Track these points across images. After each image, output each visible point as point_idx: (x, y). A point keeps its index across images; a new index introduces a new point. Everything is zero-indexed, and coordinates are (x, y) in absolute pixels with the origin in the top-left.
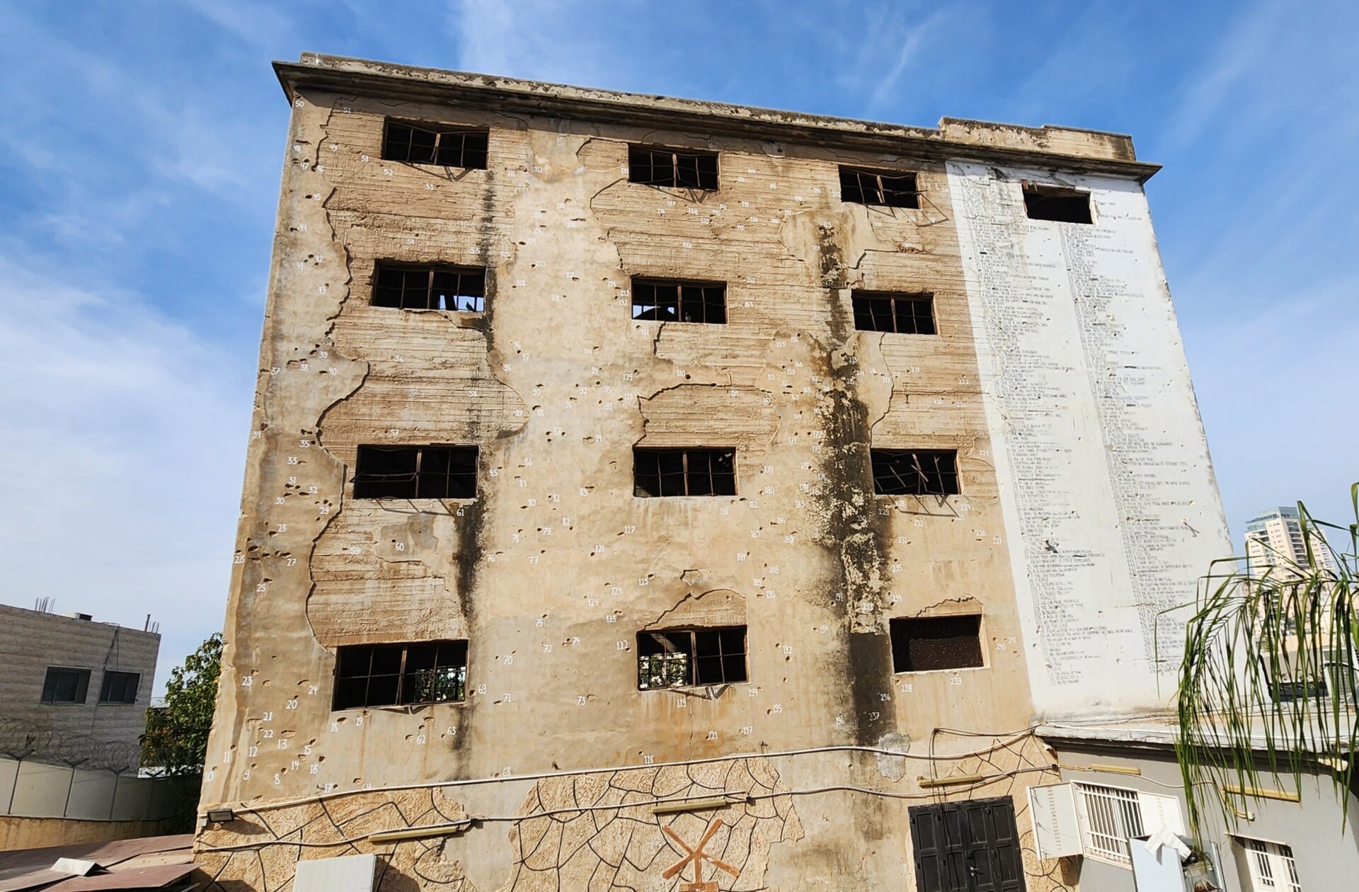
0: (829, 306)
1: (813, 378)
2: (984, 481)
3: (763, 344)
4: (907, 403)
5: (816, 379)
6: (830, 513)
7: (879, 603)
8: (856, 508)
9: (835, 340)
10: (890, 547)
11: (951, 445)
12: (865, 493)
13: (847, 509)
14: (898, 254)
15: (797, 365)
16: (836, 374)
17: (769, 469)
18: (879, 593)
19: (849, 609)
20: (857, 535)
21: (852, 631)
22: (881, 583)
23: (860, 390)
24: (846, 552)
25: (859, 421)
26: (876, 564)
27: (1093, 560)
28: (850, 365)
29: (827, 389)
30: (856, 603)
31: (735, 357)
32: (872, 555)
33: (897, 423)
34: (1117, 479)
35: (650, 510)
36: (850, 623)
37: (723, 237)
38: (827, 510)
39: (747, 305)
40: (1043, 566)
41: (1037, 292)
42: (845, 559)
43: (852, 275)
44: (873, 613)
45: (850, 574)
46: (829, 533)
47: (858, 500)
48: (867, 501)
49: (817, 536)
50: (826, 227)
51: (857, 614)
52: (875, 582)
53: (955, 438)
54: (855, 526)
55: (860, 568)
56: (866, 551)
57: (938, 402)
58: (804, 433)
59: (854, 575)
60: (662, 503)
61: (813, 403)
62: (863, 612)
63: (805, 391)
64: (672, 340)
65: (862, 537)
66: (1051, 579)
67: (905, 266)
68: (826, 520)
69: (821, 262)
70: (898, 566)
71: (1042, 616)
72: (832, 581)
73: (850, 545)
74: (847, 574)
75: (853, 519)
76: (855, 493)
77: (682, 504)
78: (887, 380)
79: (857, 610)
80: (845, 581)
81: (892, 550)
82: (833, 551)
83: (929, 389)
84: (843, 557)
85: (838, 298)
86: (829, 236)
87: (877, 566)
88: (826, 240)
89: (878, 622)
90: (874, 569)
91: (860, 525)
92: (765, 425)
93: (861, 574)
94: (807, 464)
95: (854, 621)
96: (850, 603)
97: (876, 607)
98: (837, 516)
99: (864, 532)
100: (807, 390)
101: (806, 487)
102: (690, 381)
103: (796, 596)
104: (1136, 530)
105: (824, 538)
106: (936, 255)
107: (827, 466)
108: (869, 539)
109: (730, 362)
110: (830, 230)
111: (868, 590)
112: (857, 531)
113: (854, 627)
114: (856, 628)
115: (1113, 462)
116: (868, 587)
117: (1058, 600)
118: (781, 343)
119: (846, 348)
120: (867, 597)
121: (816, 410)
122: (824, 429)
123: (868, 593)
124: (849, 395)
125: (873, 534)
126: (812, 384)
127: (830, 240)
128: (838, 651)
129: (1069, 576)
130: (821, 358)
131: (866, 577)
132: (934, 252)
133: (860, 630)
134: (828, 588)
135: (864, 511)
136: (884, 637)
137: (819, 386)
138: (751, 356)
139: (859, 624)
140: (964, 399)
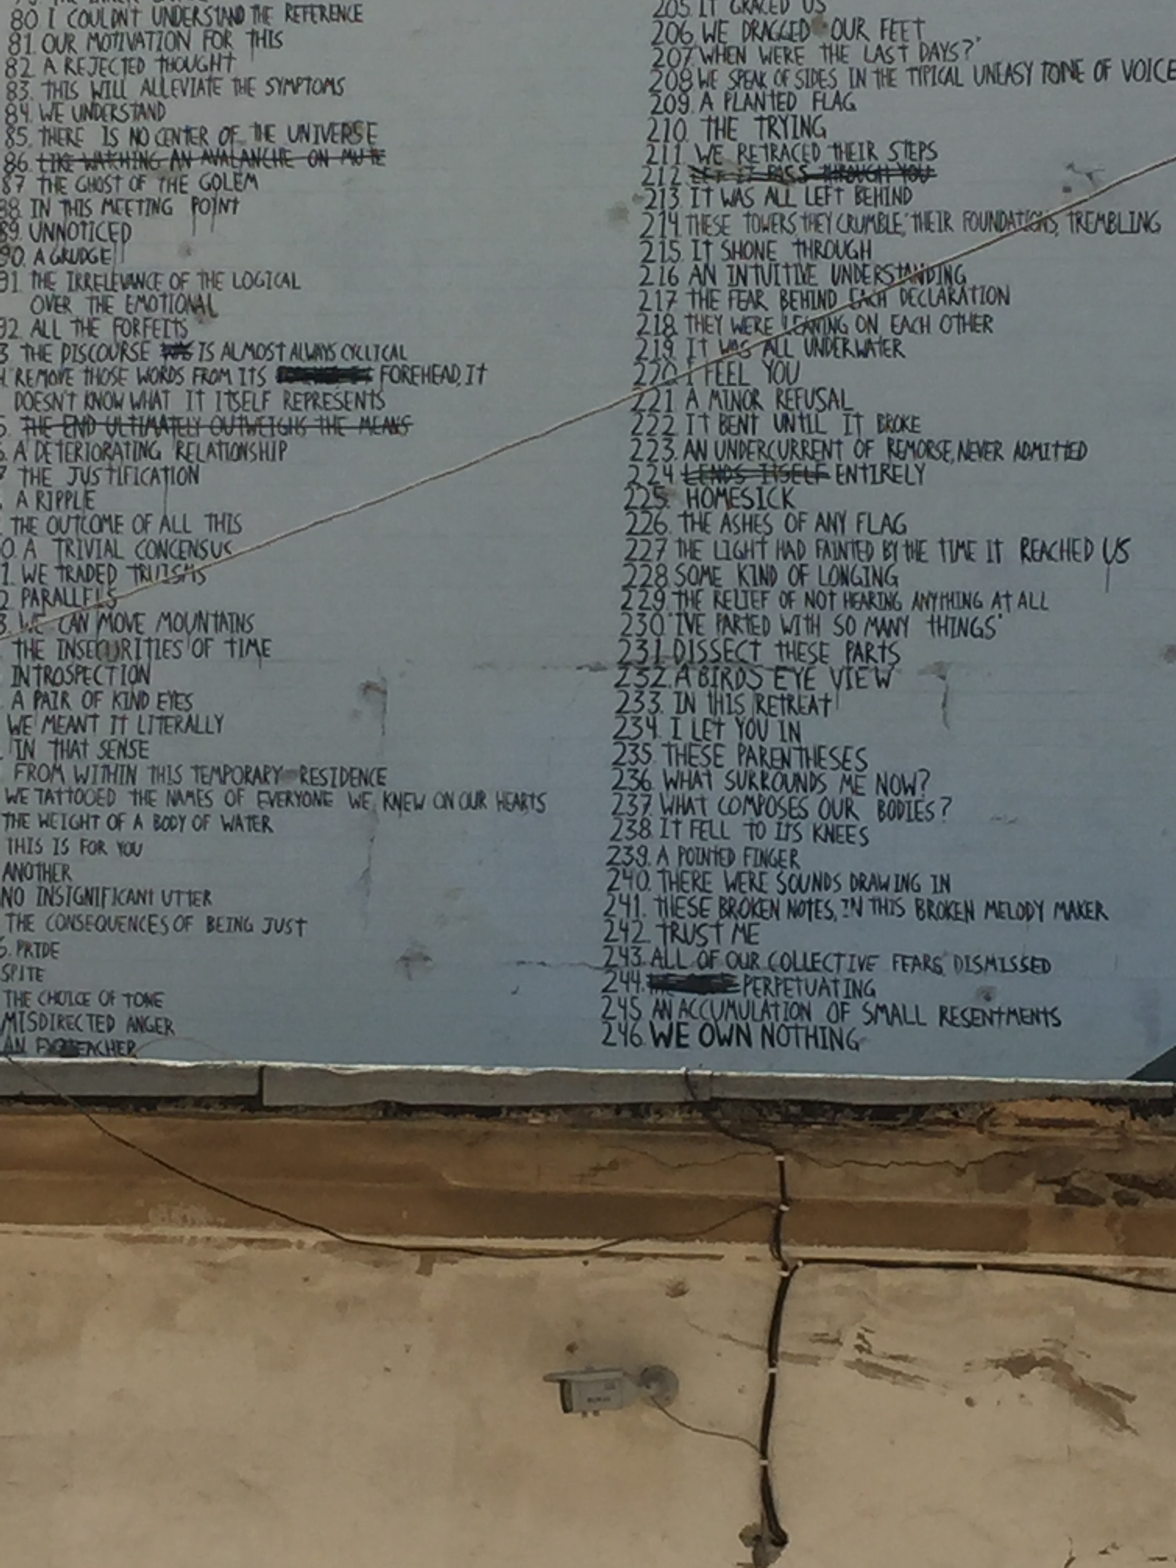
27: (398, 400)
40: (90, 422)
66: (106, 498)
104: (739, 231)
117: (126, 605)
129: (225, 483)
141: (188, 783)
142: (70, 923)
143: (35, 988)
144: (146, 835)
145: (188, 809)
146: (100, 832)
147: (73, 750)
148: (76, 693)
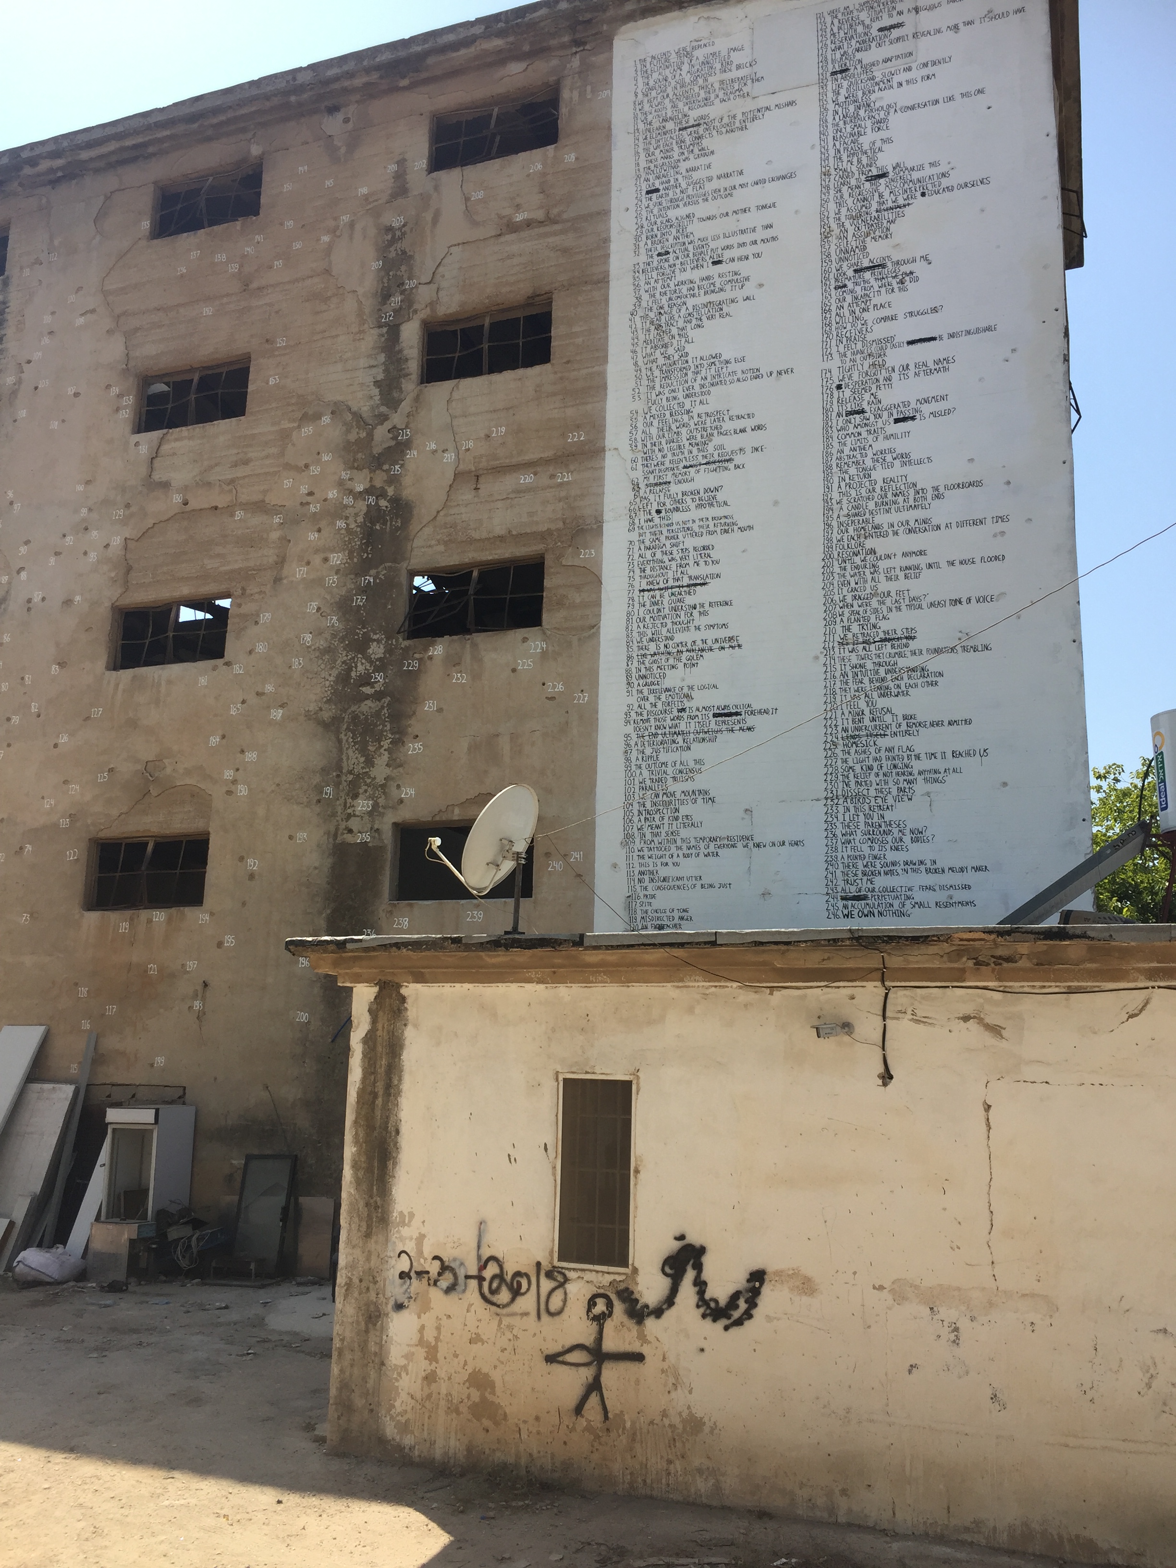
0: (383, 355)
1: (343, 473)
2: (578, 601)
3: (285, 436)
4: (476, 489)
5: (345, 475)
6: (335, 673)
7: (382, 801)
8: (371, 662)
9: (383, 409)
10: (410, 717)
11: (534, 548)
12: (388, 638)
13: (359, 664)
14: (502, 239)
15: (326, 458)
16: (377, 462)
17: (266, 617)
18: (383, 786)
19: (339, 809)
20: (366, 702)
21: (339, 840)
22: (388, 771)
23: (407, 480)
24: (348, 729)
25: (398, 529)
26: (386, 744)
27: (751, 721)
28: (399, 444)
29: (360, 488)
30: (349, 801)
31: (246, 462)
32: (382, 731)
33: (454, 526)
34: (837, 569)
35: (121, 687)
36: (337, 829)
37: (254, 285)
38: (332, 668)
39: (272, 382)
40: (657, 734)
41: (748, 238)
42: (344, 738)
43: (424, 295)
44: (370, 813)
45: (348, 759)
46: (329, 701)
47: (377, 650)
48: (389, 651)
49: (312, 707)
50: (396, 225)
51: (349, 816)
52: (380, 771)
53: (543, 536)
54: (367, 690)
55: (363, 751)
56: (376, 725)
57: (526, 479)
58: (317, 560)
59: (353, 759)
60: (134, 677)
61: (337, 511)
62: (357, 813)
63: (330, 496)
64: (174, 454)
65: (373, 705)
66: (663, 757)
67: (510, 257)
68: (327, 683)
69: (381, 286)
70: (418, 745)
71: (636, 819)
72: (323, 769)
73: (355, 718)
74: (345, 758)
75: (366, 680)
76: (375, 640)
77: (156, 676)
78: (450, 457)
79: (349, 811)
80: (339, 768)
81: (412, 721)
82: (330, 726)
83: (515, 461)
84: (342, 736)
85: (398, 339)
86: (400, 239)
87: (386, 747)
88: (392, 249)
89: (376, 827)
90: (382, 750)
91: (373, 687)
92: (269, 555)
93: (362, 759)
94: (314, 604)
95: (343, 825)
96: (342, 801)
97: (376, 806)
98: (344, 678)
99: (378, 696)
100: (332, 494)
101: (308, 637)
102: (188, 508)
103: (273, 791)
104: (855, 660)
105: (321, 709)
106: (568, 221)
107: (344, 606)
108: (383, 707)
109: (240, 472)
110: (400, 229)
111: (368, 781)
112: (367, 697)
113: (343, 834)
114: (345, 836)
115: (835, 536)
116: (369, 777)
117: (671, 789)
118: (308, 430)
119: (397, 419)
120: (366, 791)
121: (341, 524)
122: (344, 550)
123: (368, 785)
124: (390, 491)
125: (389, 698)
126: (341, 483)
127: (399, 245)
128: (316, 868)
129: (699, 750)
130: (358, 441)
131: (370, 762)
132: (565, 216)
133: (349, 838)
134: (317, 779)
135: (381, 666)
136: (381, 849)
137: (349, 485)
138: (267, 457)
139: (350, 831)
140: (572, 467)
141: (693, 843)
142: (659, 888)
143: (649, 908)
144: (681, 860)
145: (693, 851)
146: (667, 860)
147: (657, 835)
148: (657, 817)
